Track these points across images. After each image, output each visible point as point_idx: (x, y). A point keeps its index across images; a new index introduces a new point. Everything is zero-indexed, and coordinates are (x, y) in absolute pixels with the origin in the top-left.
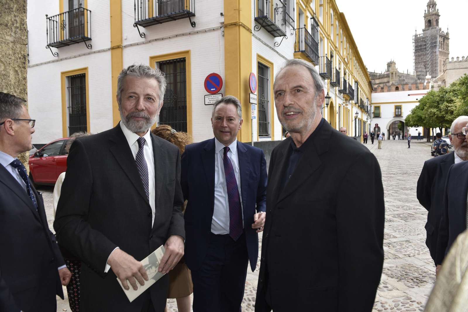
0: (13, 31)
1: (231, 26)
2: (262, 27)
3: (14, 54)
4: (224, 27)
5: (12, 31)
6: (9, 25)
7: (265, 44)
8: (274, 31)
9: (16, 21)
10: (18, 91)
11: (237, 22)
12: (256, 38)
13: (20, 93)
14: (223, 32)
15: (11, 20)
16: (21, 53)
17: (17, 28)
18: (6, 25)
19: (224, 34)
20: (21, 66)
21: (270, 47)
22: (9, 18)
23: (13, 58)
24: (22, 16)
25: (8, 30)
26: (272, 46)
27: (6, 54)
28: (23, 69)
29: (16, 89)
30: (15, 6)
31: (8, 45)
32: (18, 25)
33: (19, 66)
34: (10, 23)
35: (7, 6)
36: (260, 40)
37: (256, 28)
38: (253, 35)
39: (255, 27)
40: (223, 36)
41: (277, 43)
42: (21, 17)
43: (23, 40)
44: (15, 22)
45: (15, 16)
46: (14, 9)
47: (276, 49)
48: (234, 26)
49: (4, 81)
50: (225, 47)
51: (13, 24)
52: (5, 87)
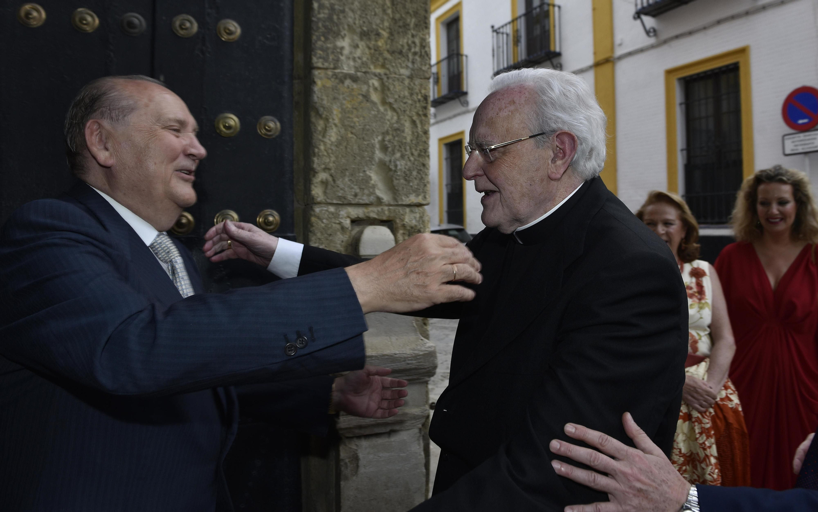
0: (410, 60)
3: (411, 94)
5: (408, 60)
6: (404, 51)
9: (414, 43)
10: (416, 153)
13: (419, 155)
15: (407, 43)
16: (421, 93)
17: (415, 54)
18: (401, 53)
20: (421, 113)
22: (405, 41)
23: (410, 102)
24: (423, 35)
25: (403, 59)
27: (399, 97)
28: (423, 118)
29: (414, 150)
30: (413, 20)
31: (402, 82)
32: (417, 49)
33: (418, 114)
34: (406, 47)
35: (401, 23)
42: (421, 36)
43: (424, 71)
44: (413, 45)
45: (413, 36)
46: (412, 25)
49: (396, 139)
51: (410, 49)
52: (397, 147)
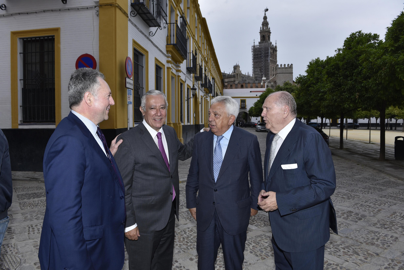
1: (107, 7)
2: (138, 15)
4: (99, 7)
7: (141, 32)
8: (150, 20)
11: (113, 3)
12: (132, 23)
14: (97, 11)
19: (98, 14)
21: (145, 36)
26: (147, 35)
36: (135, 26)
37: (133, 13)
38: (130, 20)
39: (131, 12)
40: (98, 15)
41: (152, 33)
47: (151, 38)
48: (110, 6)
50: (99, 27)
